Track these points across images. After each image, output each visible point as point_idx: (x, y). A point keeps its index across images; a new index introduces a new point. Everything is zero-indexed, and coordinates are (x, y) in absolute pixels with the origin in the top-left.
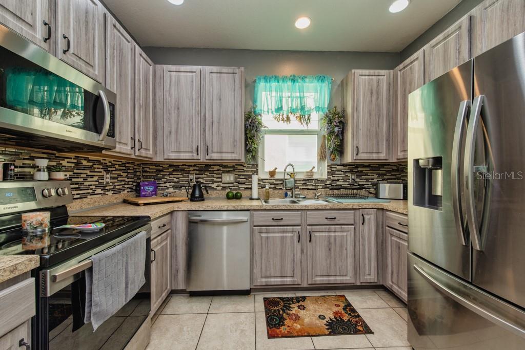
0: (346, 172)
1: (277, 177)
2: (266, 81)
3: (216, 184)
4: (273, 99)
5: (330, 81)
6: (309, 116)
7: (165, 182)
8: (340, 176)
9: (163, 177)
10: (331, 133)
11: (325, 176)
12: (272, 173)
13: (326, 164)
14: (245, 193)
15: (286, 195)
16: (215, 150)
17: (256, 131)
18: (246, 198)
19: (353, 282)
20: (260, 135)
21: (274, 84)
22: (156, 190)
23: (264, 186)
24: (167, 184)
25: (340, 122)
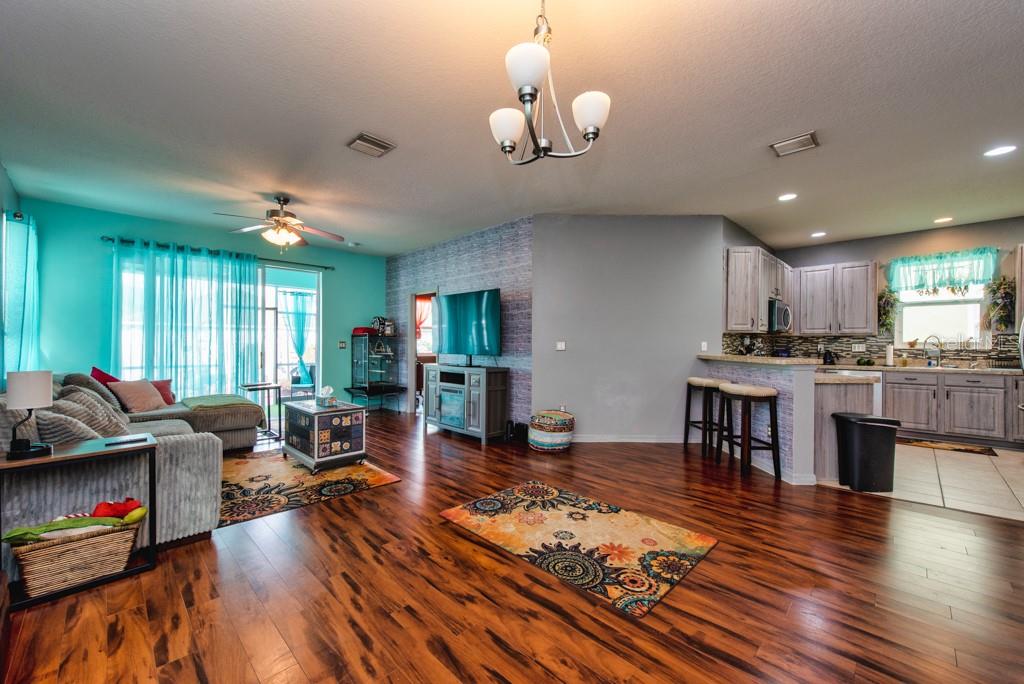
1: (917, 347)
2: (904, 262)
3: (845, 353)
4: (913, 273)
5: (994, 251)
6: (966, 288)
9: (794, 346)
10: (996, 304)
11: (989, 347)
12: (912, 344)
14: (877, 362)
15: (930, 364)
16: (847, 326)
17: (892, 307)
18: (879, 365)
20: (897, 309)
21: (914, 263)
23: (900, 356)
25: (1006, 293)
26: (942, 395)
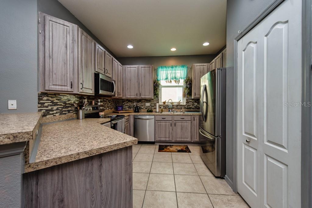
0: (193, 102)
1: (166, 104)
2: (162, 68)
3: (143, 107)
4: (164, 74)
5: (186, 67)
6: (179, 81)
7: (125, 106)
8: (191, 104)
9: (125, 104)
10: (187, 87)
11: (185, 104)
12: (164, 103)
13: (185, 99)
14: (154, 110)
15: (169, 111)
16: (143, 94)
17: (158, 87)
18: (154, 112)
19: (190, 141)
20: (160, 88)
21: (165, 69)
22: (122, 109)
23: (161, 108)
24: (126, 107)
25: (190, 83)
26: (173, 125)
